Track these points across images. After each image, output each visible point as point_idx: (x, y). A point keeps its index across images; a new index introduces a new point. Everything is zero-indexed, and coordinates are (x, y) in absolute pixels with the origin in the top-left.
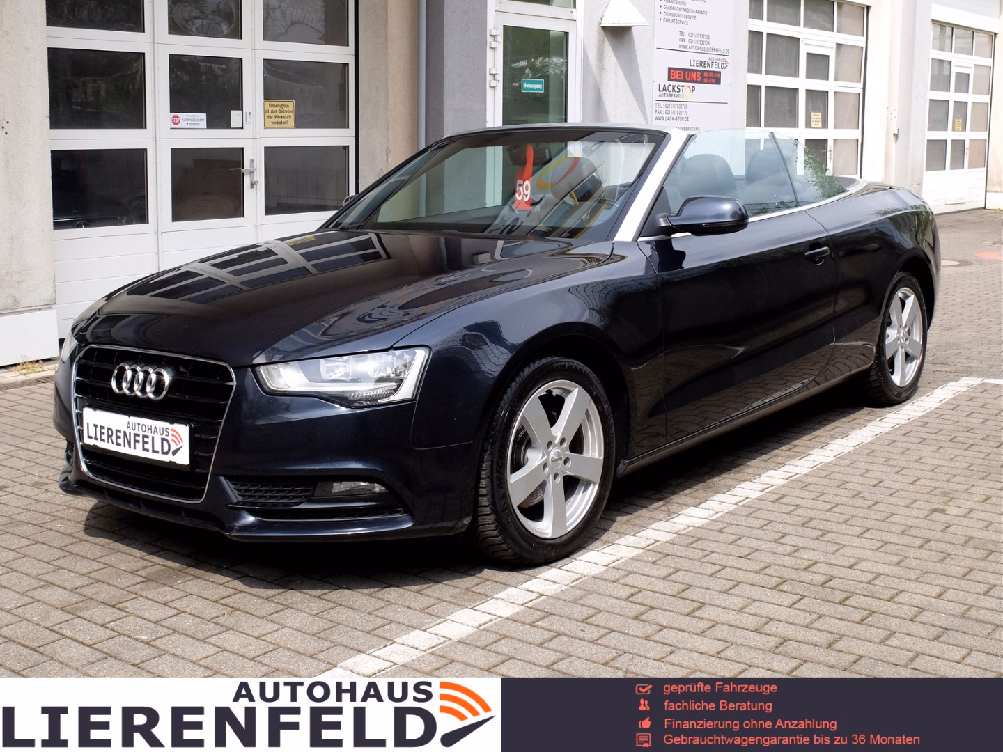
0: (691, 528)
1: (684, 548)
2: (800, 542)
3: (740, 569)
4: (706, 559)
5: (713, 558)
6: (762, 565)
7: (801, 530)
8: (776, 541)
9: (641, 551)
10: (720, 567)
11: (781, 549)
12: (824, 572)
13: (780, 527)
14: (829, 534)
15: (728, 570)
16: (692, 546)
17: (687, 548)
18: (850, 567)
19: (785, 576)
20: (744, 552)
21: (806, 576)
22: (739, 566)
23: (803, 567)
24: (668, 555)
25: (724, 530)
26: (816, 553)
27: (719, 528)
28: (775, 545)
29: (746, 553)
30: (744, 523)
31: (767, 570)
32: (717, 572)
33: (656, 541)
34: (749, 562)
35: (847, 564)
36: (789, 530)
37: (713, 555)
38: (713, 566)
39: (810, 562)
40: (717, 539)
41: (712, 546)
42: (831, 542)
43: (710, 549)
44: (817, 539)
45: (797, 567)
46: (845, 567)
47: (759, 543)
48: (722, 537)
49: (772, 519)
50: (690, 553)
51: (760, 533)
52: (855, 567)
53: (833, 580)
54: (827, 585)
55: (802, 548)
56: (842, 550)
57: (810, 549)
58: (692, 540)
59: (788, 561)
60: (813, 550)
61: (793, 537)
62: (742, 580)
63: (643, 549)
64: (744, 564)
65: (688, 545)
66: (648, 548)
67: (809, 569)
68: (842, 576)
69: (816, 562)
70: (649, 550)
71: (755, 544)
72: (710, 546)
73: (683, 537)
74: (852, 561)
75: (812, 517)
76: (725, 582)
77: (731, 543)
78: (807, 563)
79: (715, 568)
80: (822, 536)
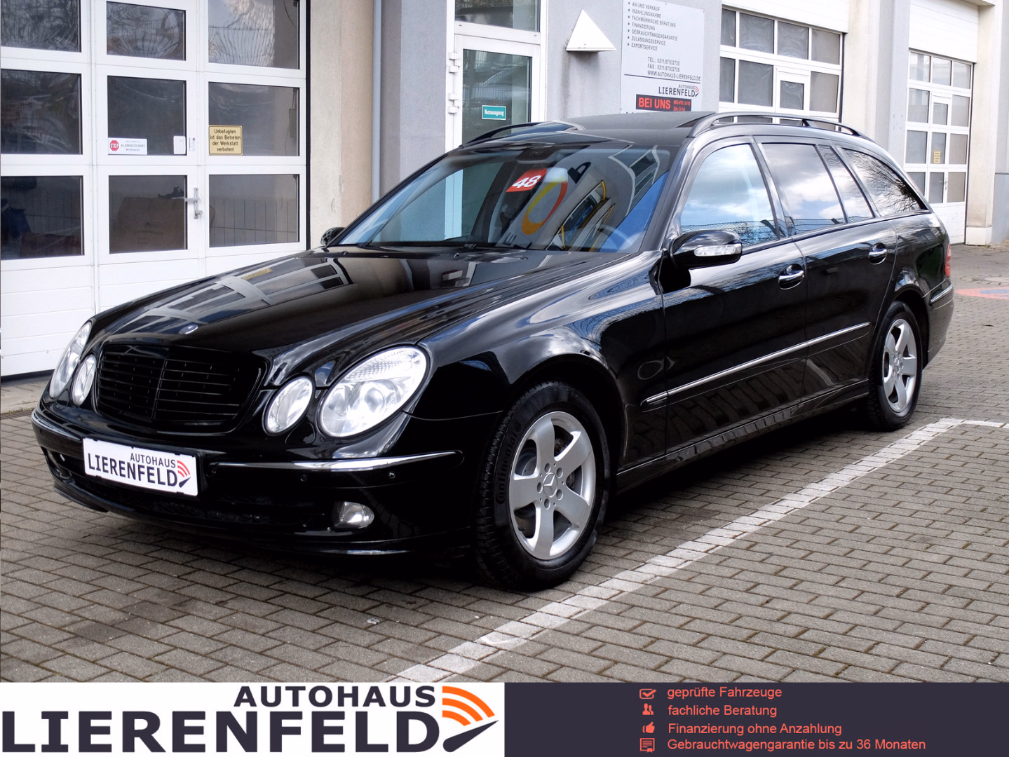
0: (658, 578)
1: (651, 599)
2: (772, 592)
3: (711, 621)
4: (674, 611)
5: (682, 609)
6: (734, 616)
7: (774, 580)
8: (747, 591)
9: (605, 602)
10: (689, 619)
11: (753, 599)
12: (797, 623)
13: (752, 576)
14: (804, 583)
15: (698, 621)
16: (659, 596)
17: (654, 599)
18: (826, 618)
19: (757, 628)
20: (715, 602)
21: (779, 628)
22: (708, 617)
23: (775, 618)
24: (633, 606)
25: (693, 580)
26: (790, 603)
27: (687, 578)
28: (746, 595)
29: (716, 604)
30: (714, 572)
31: (738, 621)
32: (685, 624)
33: (622, 592)
34: (719, 613)
35: (822, 614)
36: (761, 579)
37: (681, 606)
38: (681, 618)
39: (784, 613)
40: (686, 589)
41: (680, 597)
42: (806, 592)
43: (678, 600)
44: (791, 588)
45: (769, 618)
46: (819, 618)
47: (730, 593)
48: (691, 587)
49: (743, 568)
50: (657, 604)
51: (731, 583)
52: (831, 618)
53: (808, 632)
54: (801, 637)
55: (774, 598)
56: (817, 599)
57: (783, 599)
58: (659, 590)
59: (760, 612)
60: (787, 600)
61: (765, 587)
62: (712, 632)
63: (607, 600)
64: (713, 615)
65: (655, 596)
66: (613, 599)
67: (782, 621)
68: (816, 627)
69: (790, 613)
70: (614, 601)
71: (726, 594)
72: (678, 597)
73: (650, 587)
74: (827, 611)
75: (786, 565)
76: (693, 634)
77: (701, 594)
78: (780, 614)
79: (683, 620)
80: (795, 585)
